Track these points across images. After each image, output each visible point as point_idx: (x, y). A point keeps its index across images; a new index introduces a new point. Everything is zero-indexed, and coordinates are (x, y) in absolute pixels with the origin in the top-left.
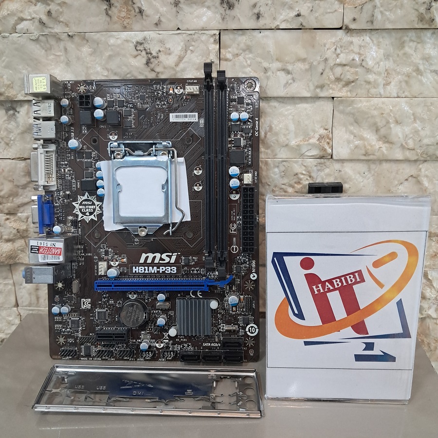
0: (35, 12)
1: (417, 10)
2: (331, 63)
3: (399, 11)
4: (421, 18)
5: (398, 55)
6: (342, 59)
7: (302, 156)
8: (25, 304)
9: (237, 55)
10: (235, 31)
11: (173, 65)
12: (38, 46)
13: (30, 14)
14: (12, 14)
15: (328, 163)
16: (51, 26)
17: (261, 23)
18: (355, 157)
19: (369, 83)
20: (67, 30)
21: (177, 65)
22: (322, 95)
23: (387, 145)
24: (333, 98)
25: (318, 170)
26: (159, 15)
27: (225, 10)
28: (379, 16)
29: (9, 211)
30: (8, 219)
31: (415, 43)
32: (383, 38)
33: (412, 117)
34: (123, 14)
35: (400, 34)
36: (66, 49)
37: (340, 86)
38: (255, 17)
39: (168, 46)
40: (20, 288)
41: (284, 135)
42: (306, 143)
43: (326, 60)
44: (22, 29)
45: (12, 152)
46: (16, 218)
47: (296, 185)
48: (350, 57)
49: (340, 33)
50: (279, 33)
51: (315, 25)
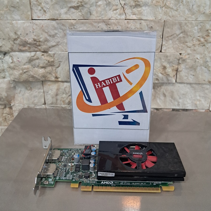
8: (49, 103)
29: (44, 50)
30: (43, 55)
40: (47, 95)
41: (204, 7)
45: (48, 16)
46: (48, 54)
47: (206, 37)
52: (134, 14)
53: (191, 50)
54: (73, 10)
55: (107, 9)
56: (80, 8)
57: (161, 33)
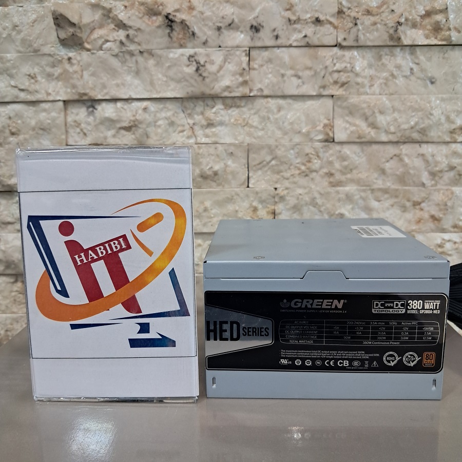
0: (118, 36)
1: (388, 32)
2: (330, 69)
3: (375, 33)
4: (391, 38)
5: (378, 66)
6: (338, 66)
7: (311, 140)
9: (262, 66)
10: (260, 49)
11: (215, 71)
12: (117, 60)
13: (113, 37)
14: (101, 37)
15: (331, 145)
16: (128, 44)
17: (279, 42)
18: (351, 140)
19: (358, 84)
20: (139, 47)
21: (218, 71)
22: (325, 93)
23: (374, 130)
24: (333, 96)
25: (324, 152)
26: (206, 37)
27: (254, 33)
28: (361, 37)
31: (389, 57)
32: (366, 52)
33: (392, 109)
34: (181, 36)
35: (377, 50)
36: (137, 62)
37: (337, 87)
38: (275, 38)
39: (213, 58)
41: (298, 124)
42: (314, 130)
43: (326, 67)
44: (107, 48)
45: (89, 140)
47: (307, 164)
48: (343, 65)
49: (335, 49)
50: (291, 49)
51: (317, 43)
52: (207, 136)
53: (289, 183)
54: (123, 132)
55: (171, 130)
56: (133, 129)
57: (245, 161)
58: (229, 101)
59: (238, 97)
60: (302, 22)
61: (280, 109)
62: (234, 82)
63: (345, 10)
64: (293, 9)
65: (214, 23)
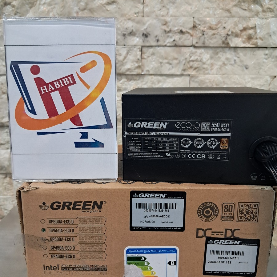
1: (221, 39)
2: (188, 60)
3: (214, 39)
4: (223, 42)
5: (216, 58)
6: (193, 58)
9: (149, 57)
10: (148, 47)
11: (122, 60)
17: (159, 43)
19: (204, 68)
21: (124, 60)
22: (185, 73)
24: (189, 75)
27: (144, 38)
28: (206, 42)
31: (222, 53)
32: (209, 50)
33: (223, 83)
35: (216, 49)
37: (192, 70)
38: (156, 41)
39: (121, 52)
43: (186, 59)
48: (196, 57)
49: (192, 48)
50: (166, 48)
51: (181, 44)
58: (130, 77)
59: (135, 75)
60: (173, 32)
61: (159, 82)
62: (133, 67)
63: (197, 25)
64: (167, 25)
65: (121, 32)
